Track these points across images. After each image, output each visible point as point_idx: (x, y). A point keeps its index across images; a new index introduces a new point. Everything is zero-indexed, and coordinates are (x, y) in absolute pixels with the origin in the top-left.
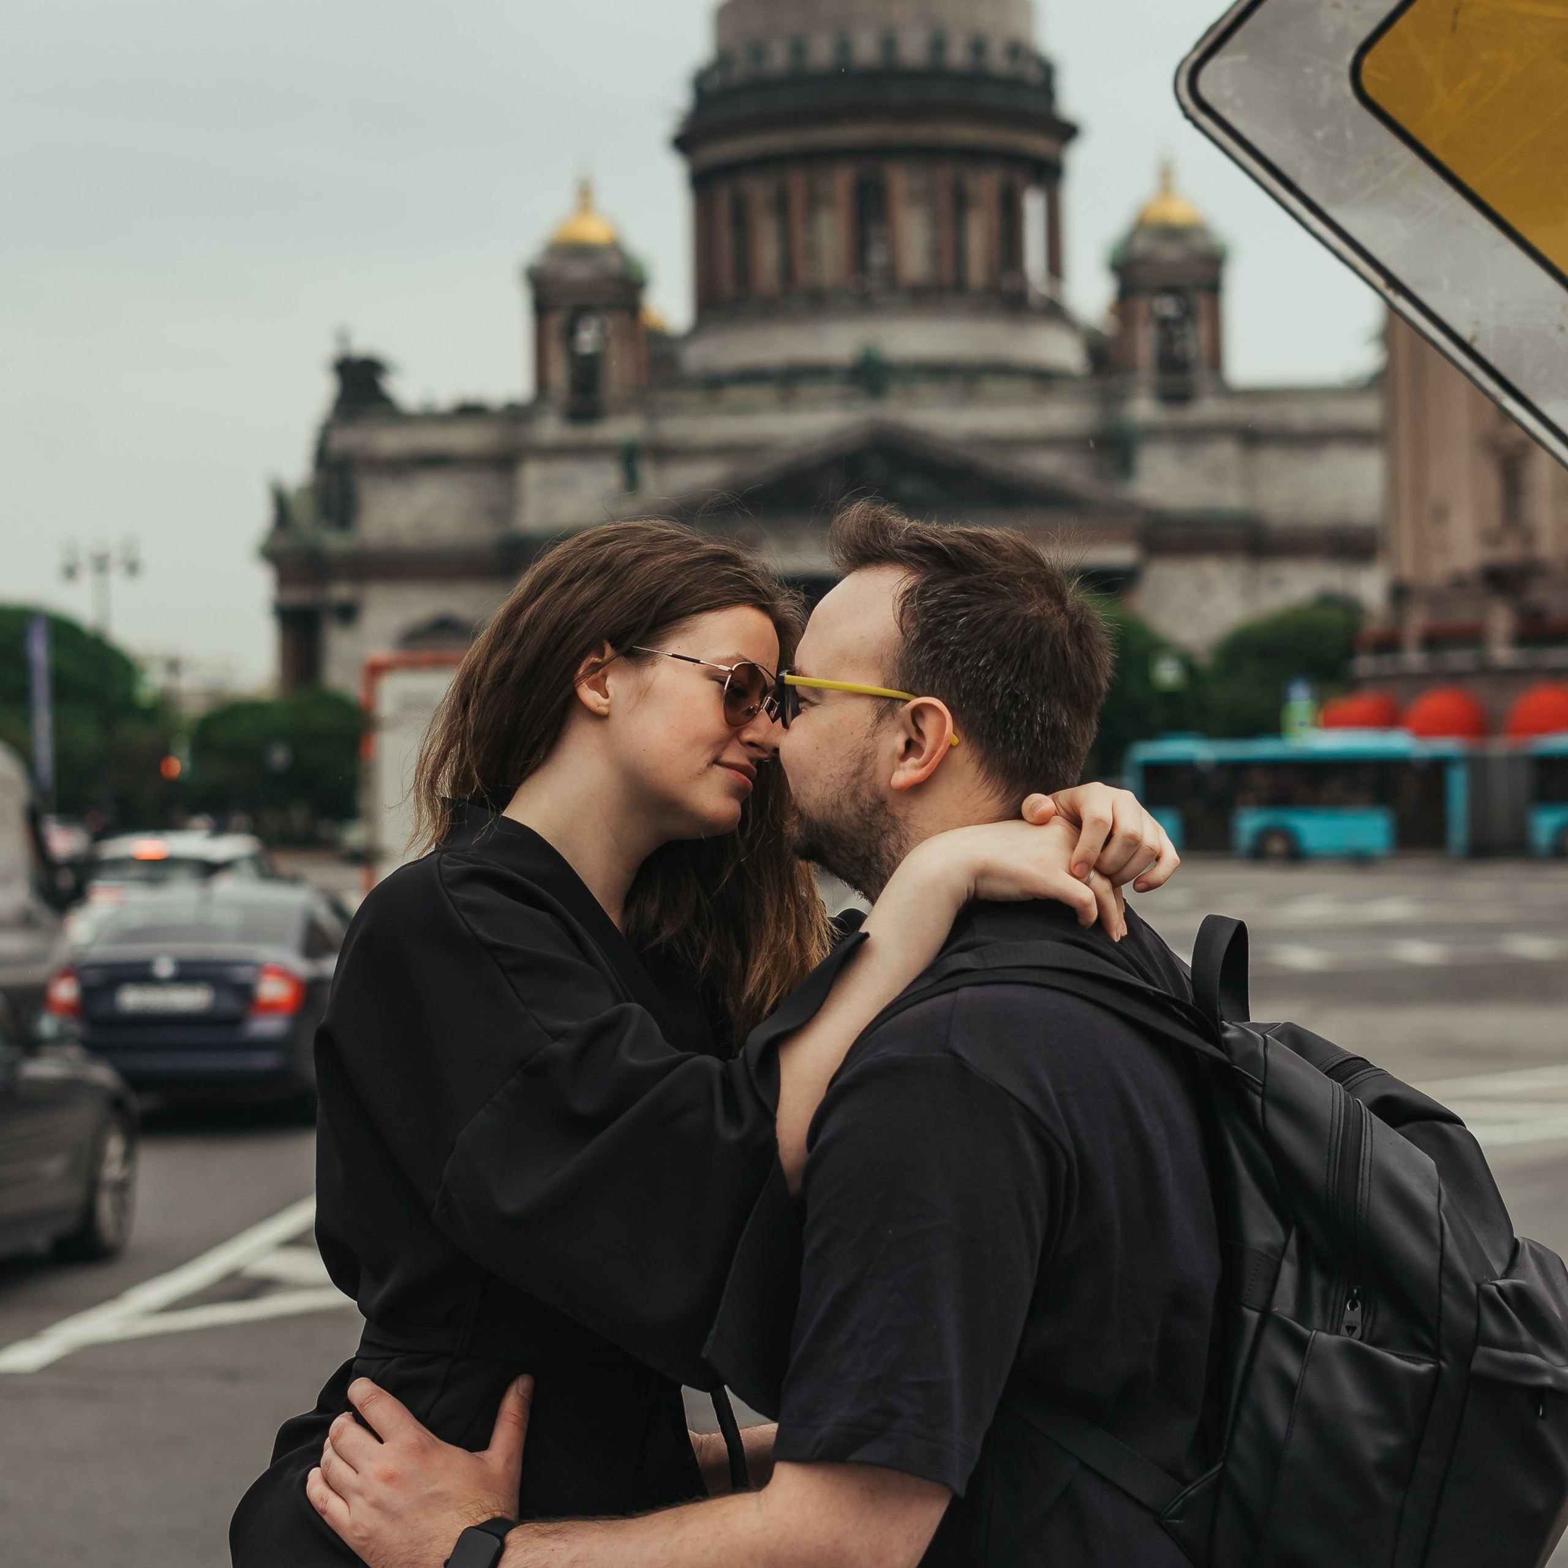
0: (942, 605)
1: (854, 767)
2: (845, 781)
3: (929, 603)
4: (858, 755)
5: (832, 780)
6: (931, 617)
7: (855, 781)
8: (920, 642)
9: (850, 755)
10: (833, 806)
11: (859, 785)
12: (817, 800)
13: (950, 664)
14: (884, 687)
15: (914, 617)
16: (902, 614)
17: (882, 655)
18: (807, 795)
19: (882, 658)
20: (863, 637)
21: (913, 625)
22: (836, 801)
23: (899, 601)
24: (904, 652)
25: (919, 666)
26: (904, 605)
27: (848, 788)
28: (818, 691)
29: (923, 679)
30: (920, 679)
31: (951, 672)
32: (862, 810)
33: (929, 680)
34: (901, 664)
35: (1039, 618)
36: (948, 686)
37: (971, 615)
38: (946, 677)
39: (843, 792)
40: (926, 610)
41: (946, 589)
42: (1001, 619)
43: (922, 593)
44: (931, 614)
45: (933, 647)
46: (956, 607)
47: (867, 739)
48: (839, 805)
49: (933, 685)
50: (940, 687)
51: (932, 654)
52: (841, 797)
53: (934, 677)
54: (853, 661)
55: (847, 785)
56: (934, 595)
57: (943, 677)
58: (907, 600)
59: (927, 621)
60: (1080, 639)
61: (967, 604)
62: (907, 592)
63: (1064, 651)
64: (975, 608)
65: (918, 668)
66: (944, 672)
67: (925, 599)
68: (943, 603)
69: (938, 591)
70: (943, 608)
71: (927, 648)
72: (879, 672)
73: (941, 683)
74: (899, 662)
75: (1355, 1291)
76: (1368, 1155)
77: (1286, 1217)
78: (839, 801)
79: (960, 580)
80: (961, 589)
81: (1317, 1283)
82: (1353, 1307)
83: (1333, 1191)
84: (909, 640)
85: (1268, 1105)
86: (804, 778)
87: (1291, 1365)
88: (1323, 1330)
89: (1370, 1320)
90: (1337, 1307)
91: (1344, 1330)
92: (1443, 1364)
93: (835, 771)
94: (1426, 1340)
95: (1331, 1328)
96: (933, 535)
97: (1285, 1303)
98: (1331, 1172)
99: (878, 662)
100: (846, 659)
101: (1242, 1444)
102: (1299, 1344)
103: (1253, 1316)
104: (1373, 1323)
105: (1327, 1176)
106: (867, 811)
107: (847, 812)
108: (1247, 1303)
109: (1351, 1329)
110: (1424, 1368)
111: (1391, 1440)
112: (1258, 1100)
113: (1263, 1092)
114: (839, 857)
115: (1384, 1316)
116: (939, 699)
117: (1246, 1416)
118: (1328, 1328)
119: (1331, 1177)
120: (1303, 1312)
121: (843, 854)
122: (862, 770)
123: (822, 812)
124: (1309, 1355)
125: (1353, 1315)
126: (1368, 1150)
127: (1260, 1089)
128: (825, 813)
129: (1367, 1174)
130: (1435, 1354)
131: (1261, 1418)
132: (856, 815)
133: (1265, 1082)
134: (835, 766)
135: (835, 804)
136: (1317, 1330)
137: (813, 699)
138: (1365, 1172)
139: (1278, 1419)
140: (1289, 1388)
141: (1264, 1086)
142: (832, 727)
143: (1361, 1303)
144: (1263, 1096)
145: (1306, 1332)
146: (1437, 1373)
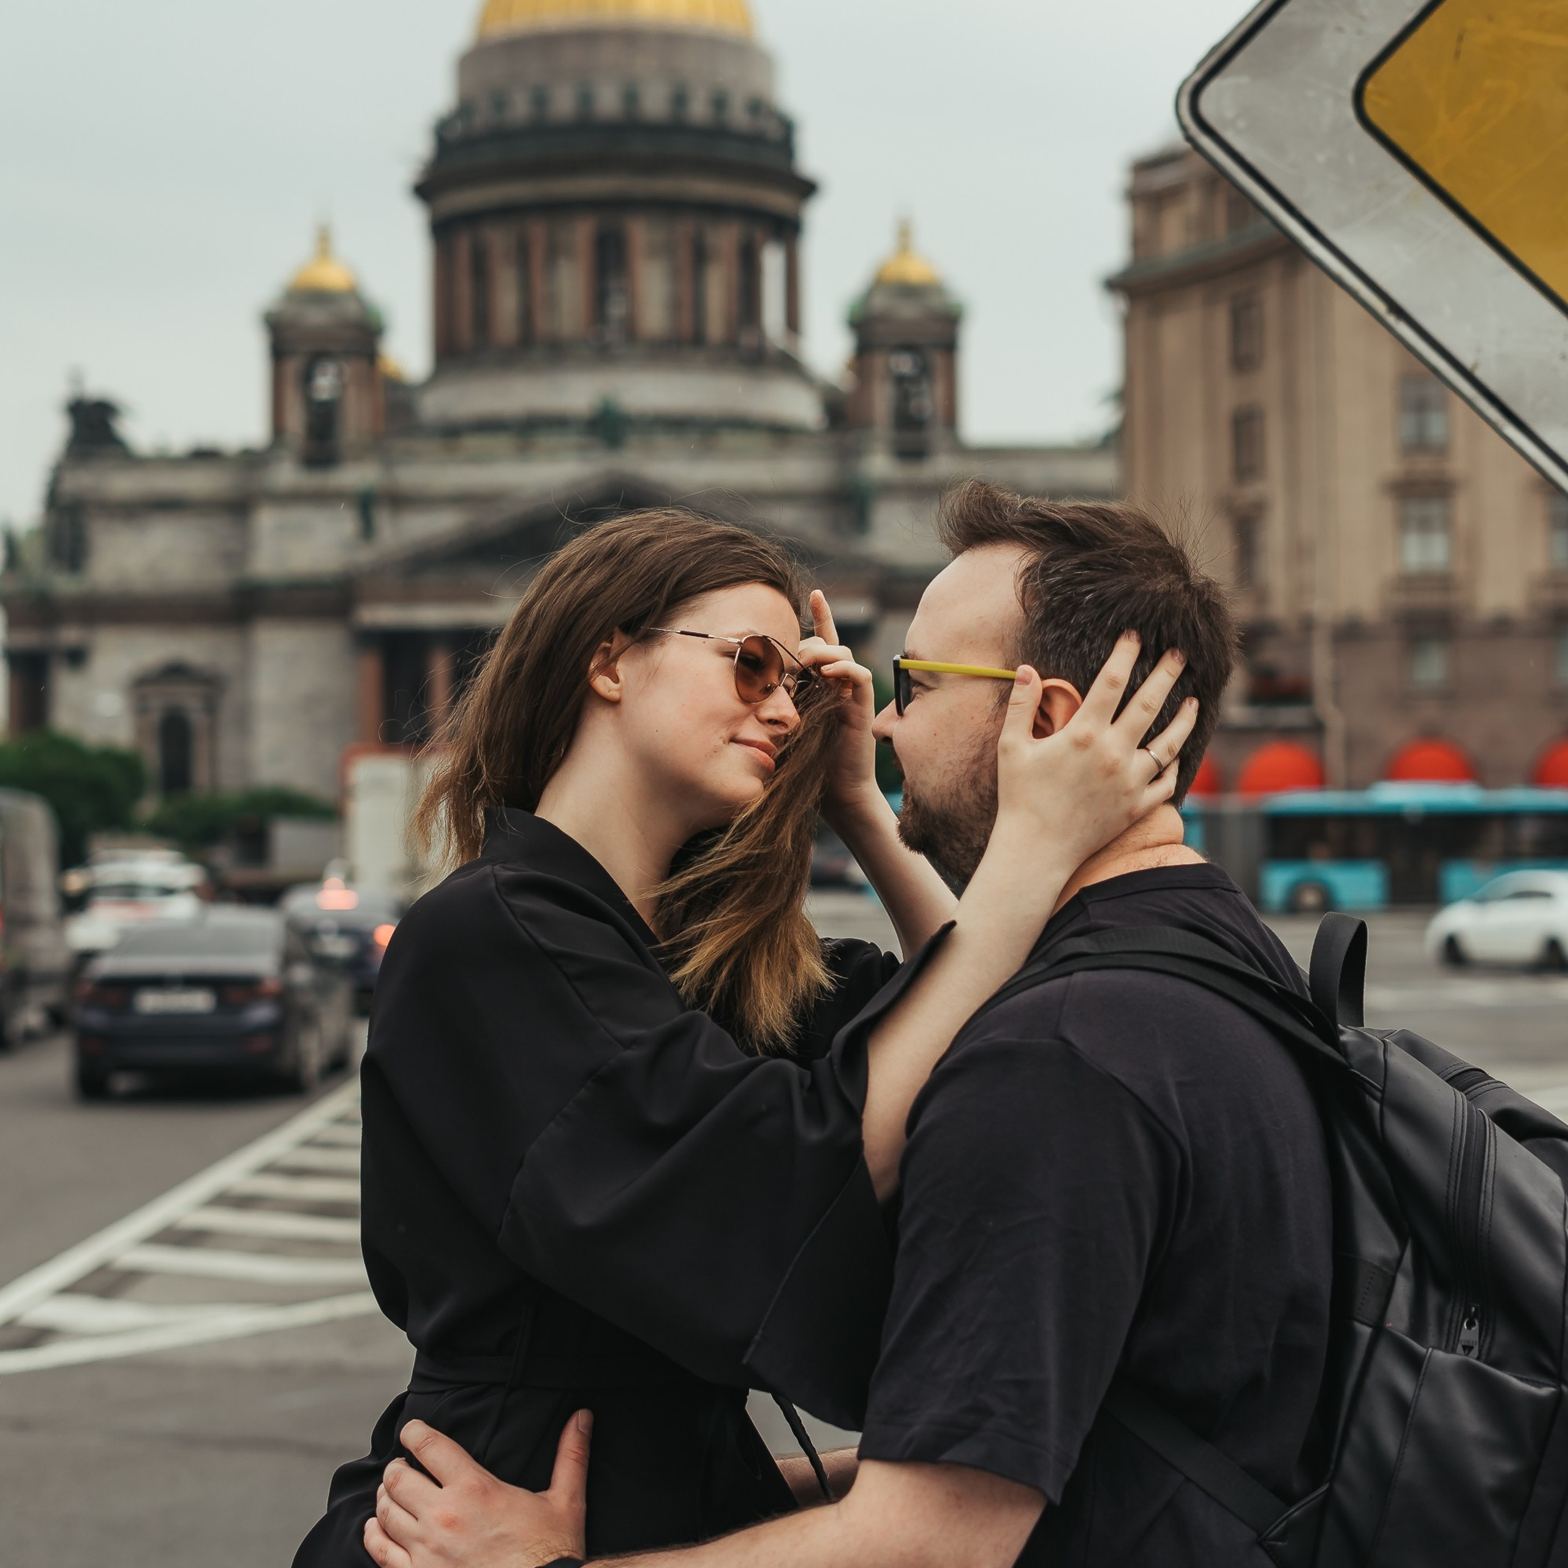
0: (1066, 582)
1: (975, 752)
2: (964, 767)
3: (1052, 580)
4: (979, 740)
5: (951, 767)
6: (1056, 594)
7: (975, 767)
8: (1043, 621)
9: (970, 740)
10: (952, 794)
11: (979, 771)
12: (934, 789)
13: (1076, 644)
14: (1006, 669)
15: (1037, 595)
16: (1024, 593)
17: (1003, 635)
18: (924, 783)
19: (1003, 639)
20: (981, 617)
21: (1037, 603)
22: (955, 788)
23: (1020, 579)
24: (1027, 632)
25: (1043, 646)
26: (1026, 583)
27: (967, 774)
28: (933, 675)
29: (1048, 659)
30: (1045, 659)
31: (1077, 651)
32: (981, 797)
33: (1053, 658)
34: (1024, 644)
35: (1167, 593)
36: (1074, 666)
37: (1097, 592)
38: (1072, 656)
39: (962, 780)
40: (1050, 588)
41: (1069, 565)
42: (1128, 594)
43: (1044, 570)
44: (1054, 592)
45: (1057, 626)
46: (1081, 583)
47: (989, 723)
48: (958, 792)
49: (1058, 665)
50: (1065, 667)
51: (1057, 634)
52: (960, 784)
53: (1059, 656)
54: (971, 643)
55: (967, 771)
56: (1057, 572)
57: (1068, 656)
58: (1029, 577)
59: (1051, 600)
60: (1209, 615)
61: (1091, 581)
62: (1028, 569)
63: (1195, 628)
64: (1101, 584)
65: (1041, 649)
66: (1069, 652)
67: (1048, 576)
68: (1067, 580)
69: (1061, 568)
70: (1069, 584)
71: (1051, 628)
72: (1000, 654)
73: (1066, 663)
74: (1021, 642)
75: (1473, 1309)
76: (1492, 1167)
77: (1402, 1230)
78: (958, 790)
79: (1083, 556)
80: (1084, 565)
81: (1433, 1299)
82: (1470, 1325)
83: (1454, 1204)
84: (1032, 620)
85: (1386, 1110)
86: (921, 765)
87: (1405, 1383)
88: (1439, 1348)
89: (1488, 1340)
90: (1454, 1325)
91: (1460, 1349)
92: (1564, 1388)
93: (955, 757)
94: (1547, 1362)
95: (1446, 1347)
96: (1050, 510)
97: (1398, 1319)
98: (1453, 1183)
99: (999, 642)
100: (964, 640)
101: (1350, 1464)
102: (1415, 1363)
103: (1366, 1331)
104: (1491, 1343)
105: (1448, 1186)
106: (987, 799)
107: (966, 799)
108: (1360, 1318)
109: (1468, 1348)
110: (1545, 1391)
111: (1507, 1466)
112: (1377, 1105)
113: (1383, 1097)
114: (952, 849)
115: (1503, 1336)
116: (1065, 680)
117: (1356, 1435)
118: (1443, 1347)
119: (1452, 1189)
120: (1417, 1329)
121: (957, 845)
122: (983, 755)
123: (939, 800)
124: (1424, 1374)
125: (1470, 1334)
126: (1492, 1162)
127: (1379, 1094)
128: (942, 801)
129: (1490, 1186)
130: (1556, 1378)
131: (1371, 1438)
132: (976, 803)
133: (1384, 1088)
134: (954, 753)
135: (954, 792)
136: (1434, 1348)
137: (928, 683)
138: (1488, 1185)
139: (1389, 1439)
140: (1402, 1407)
141: (1383, 1092)
142: (951, 712)
143: (1479, 1322)
144: (1382, 1101)
145: (1422, 1350)
146: (1559, 1397)
